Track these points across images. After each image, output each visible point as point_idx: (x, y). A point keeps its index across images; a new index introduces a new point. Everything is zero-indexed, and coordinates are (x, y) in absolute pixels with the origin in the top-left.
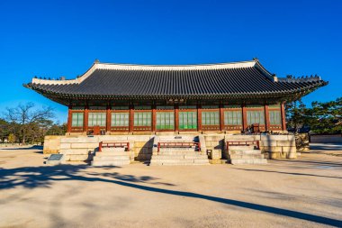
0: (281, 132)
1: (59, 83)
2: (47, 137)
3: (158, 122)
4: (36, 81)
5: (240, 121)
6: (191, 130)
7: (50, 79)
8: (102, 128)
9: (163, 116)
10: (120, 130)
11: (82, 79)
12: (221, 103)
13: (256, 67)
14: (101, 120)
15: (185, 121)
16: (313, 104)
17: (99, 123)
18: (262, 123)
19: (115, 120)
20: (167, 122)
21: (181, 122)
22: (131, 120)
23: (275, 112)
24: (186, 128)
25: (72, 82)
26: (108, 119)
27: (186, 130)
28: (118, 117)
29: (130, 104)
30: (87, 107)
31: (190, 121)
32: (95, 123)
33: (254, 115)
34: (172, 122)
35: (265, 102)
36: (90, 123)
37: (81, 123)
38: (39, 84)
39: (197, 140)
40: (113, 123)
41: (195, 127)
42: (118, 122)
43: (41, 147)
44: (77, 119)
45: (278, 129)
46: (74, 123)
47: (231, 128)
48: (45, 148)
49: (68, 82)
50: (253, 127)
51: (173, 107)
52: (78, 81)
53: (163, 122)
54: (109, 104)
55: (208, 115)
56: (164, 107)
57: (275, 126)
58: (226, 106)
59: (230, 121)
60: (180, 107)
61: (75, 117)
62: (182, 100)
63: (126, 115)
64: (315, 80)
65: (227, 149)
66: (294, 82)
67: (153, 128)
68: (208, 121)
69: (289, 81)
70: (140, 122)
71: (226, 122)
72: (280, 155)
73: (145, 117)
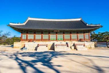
0: (88, 41)
1: (18, 24)
2: (14, 42)
4: (11, 24)
5: (76, 38)
7: (14, 23)
8: (32, 40)
9: (52, 36)
10: (39, 40)
11: (25, 23)
12: (70, 32)
13: (81, 20)
14: (32, 37)
16: (99, 33)
17: (31, 38)
18: (83, 38)
20: (54, 38)
21: (58, 38)
22: (42, 37)
23: (87, 35)
24: (60, 40)
25: (22, 24)
26: (35, 37)
27: (59, 40)
28: (38, 36)
29: (42, 32)
30: (27, 33)
31: (61, 38)
33: (81, 36)
34: (55, 38)
35: (84, 32)
36: (28, 38)
37: (25, 38)
38: (12, 25)
39: (67, 43)
41: (62, 40)
42: (38, 38)
43: (13, 46)
44: (24, 36)
45: (88, 40)
46: (23, 38)
47: (74, 40)
48: (14, 46)
50: (80, 40)
51: (55, 33)
52: (24, 24)
53: (52, 38)
54: (35, 32)
55: (66, 36)
56: (52, 33)
57: (87, 39)
58: (72, 33)
59: (74, 38)
60: (58, 33)
61: (23, 36)
62: (59, 31)
63: (40, 36)
64: (99, 26)
65: (76, 46)
66: (93, 26)
67: (49, 40)
68: (66, 38)
69: (91, 25)
70: (45, 38)
71: (72, 38)
72: (90, 48)
73: (46, 36)
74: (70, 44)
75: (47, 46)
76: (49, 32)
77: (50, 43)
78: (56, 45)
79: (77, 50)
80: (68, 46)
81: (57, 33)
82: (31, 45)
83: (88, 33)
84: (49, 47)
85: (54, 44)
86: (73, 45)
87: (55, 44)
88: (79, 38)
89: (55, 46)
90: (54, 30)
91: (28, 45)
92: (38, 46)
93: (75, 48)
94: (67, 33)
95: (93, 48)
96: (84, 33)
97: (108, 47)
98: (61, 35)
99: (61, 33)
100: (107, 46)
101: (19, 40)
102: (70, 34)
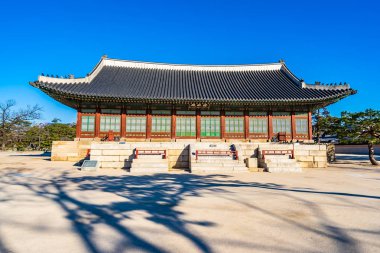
0: (306, 141)
1: (68, 81)
2: (54, 142)
3: (178, 128)
4: (43, 79)
5: (265, 129)
6: (213, 138)
8: (116, 133)
9: (183, 122)
10: (137, 136)
11: (93, 77)
12: (246, 111)
13: (281, 70)
14: (115, 124)
15: (208, 128)
16: (343, 114)
17: (112, 128)
18: (288, 132)
19: (131, 124)
20: (188, 128)
21: (203, 128)
22: (148, 125)
23: (302, 122)
24: (208, 135)
25: (82, 81)
26: (123, 124)
27: (208, 138)
28: (134, 122)
29: (148, 108)
30: (99, 110)
31: (213, 128)
32: (108, 127)
33: (281, 123)
34: (194, 128)
35: (292, 110)
36: (102, 128)
37: (92, 128)
38: (46, 83)
39: (233, 148)
40: (128, 128)
41: (218, 135)
42: (133, 128)
43: (48, 154)
44: (88, 122)
45: (305, 138)
46: (84, 128)
47: (257, 136)
48: (52, 155)
49: (77, 81)
50: (279, 136)
51: (194, 113)
52: (88, 80)
53: (183, 128)
54: (124, 107)
55: (232, 122)
56: (184, 112)
57: (302, 135)
58: (251, 113)
59: (256, 129)
60: (202, 113)
61: (85, 120)
62: (205, 105)
63: (142, 120)
64: (344, 88)
65: (263, 158)
66: (322, 89)
67: (172, 134)
68: (232, 129)
69: (318, 88)
70: (159, 128)
71: (251, 129)
72: (312, 164)
73: (164, 122)
74: (245, 149)
75: (164, 157)
76: (173, 109)
77: (175, 148)
78: (196, 154)
79: (266, 170)
80: (235, 157)
81: (198, 112)
82: (111, 153)
83: (305, 115)
84: (173, 159)
85: (188, 149)
86: (253, 153)
87: (193, 150)
88: (276, 130)
89: (193, 157)
90: (191, 102)
91: (99, 153)
92: (134, 156)
93: (261, 165)
94: (232, 113)
95: (321, 165)
96: (292, 113)
98: (212, 118)
99: (213, 113)
100: (370, 159)
101: (68, 133)
102: (244, 116)
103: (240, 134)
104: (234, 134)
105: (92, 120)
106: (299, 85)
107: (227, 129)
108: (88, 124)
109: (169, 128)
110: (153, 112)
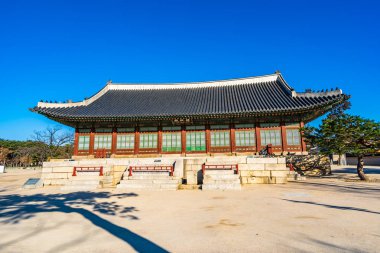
1: (66, 105)
3: (164, 144)
4: (42, 105)
5: (253, 142)
6: (199, 152)
7: (56, 102)
8: (107, 150)
9: (169, 137)
10: (126, 152)
11: (91, 101)
12: (231, 124)
15: (193, 143)
17: (105, 146)
18: (278, 143)
19: (121, 142)
20: (174, 143)
21: (188, 143)
22: (137, 142)
23: (294, 133)
24: (194, 149)
25: (79, 104)
26: (114, 142)
27: (193, 152)
29: (136, 126)
30: (93, 130)
31: (198, 142)
32: (101, 145)
33: (270, 135)
34: (179, 143)
35: (282, 120)
36: (96, 146)
37: (87, 146)
38: (44, 108)
40: (118, 146)
41: (204, 149)
44: (84, 141)
45: (298, 150)
46: (81, 146)
47: (244, 149)
49: (75, 105)
50: (267, 148)
51: (179, 128)
53: (169, 143)
54: (115, 126)
56: (170, 128)
57: (294, 146)
58: (237, 126)
59: (243, 142)
60: (188, 128)
61: (81, 139)
63: (131, 137)
67: (159, 150)
68: (218, 143)
69: (308, 95)
71: (237, 143)
72: (269, 180)
73: (151, 138)
76: (159, 125)
81: (183, 127)
83: (297, 126)
88: (264, 143)
94: (218, 127)
96: (282, 124)
97: (360, 176)
98: (198, 133)
99: (198, 128)
100: (358, 172)
101: (69, 152)
102: (230, 128)
103: (227, 148)
104: (220, 148)
105: (88, 139)
106: (289, 94)
107: (212, 143)
108: (84, 143)
109: (155, 144)
110: (142, 129)
